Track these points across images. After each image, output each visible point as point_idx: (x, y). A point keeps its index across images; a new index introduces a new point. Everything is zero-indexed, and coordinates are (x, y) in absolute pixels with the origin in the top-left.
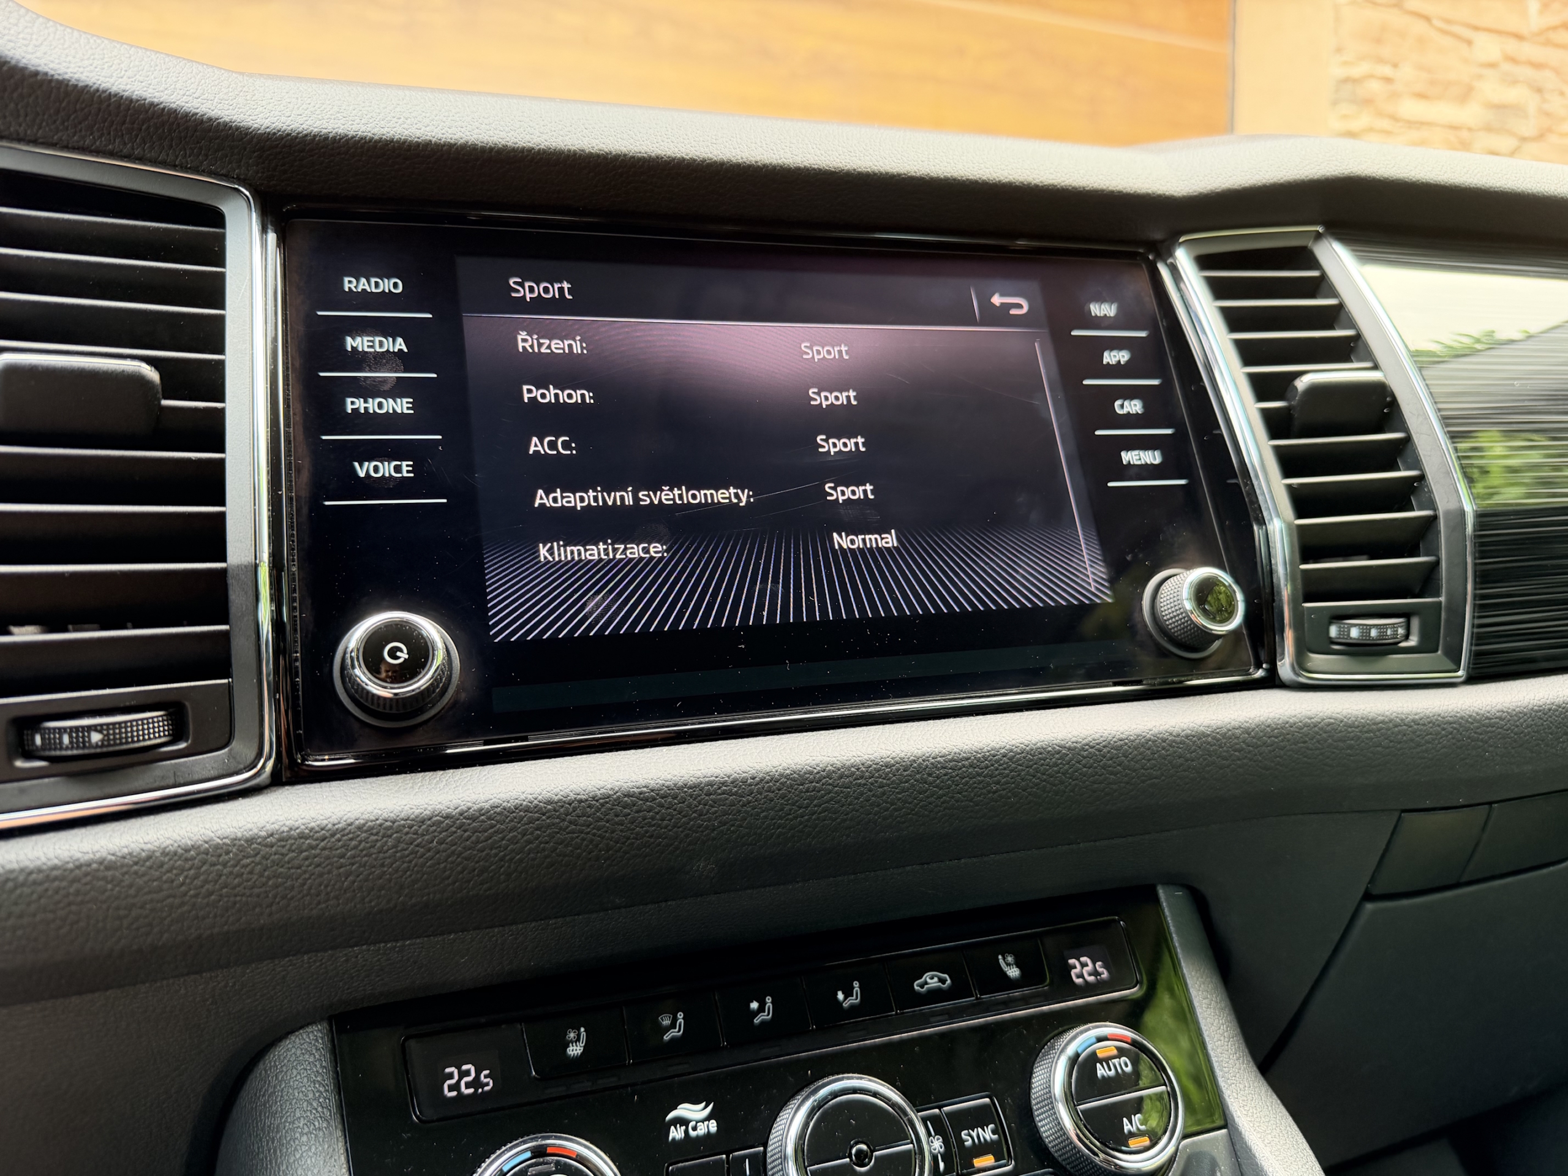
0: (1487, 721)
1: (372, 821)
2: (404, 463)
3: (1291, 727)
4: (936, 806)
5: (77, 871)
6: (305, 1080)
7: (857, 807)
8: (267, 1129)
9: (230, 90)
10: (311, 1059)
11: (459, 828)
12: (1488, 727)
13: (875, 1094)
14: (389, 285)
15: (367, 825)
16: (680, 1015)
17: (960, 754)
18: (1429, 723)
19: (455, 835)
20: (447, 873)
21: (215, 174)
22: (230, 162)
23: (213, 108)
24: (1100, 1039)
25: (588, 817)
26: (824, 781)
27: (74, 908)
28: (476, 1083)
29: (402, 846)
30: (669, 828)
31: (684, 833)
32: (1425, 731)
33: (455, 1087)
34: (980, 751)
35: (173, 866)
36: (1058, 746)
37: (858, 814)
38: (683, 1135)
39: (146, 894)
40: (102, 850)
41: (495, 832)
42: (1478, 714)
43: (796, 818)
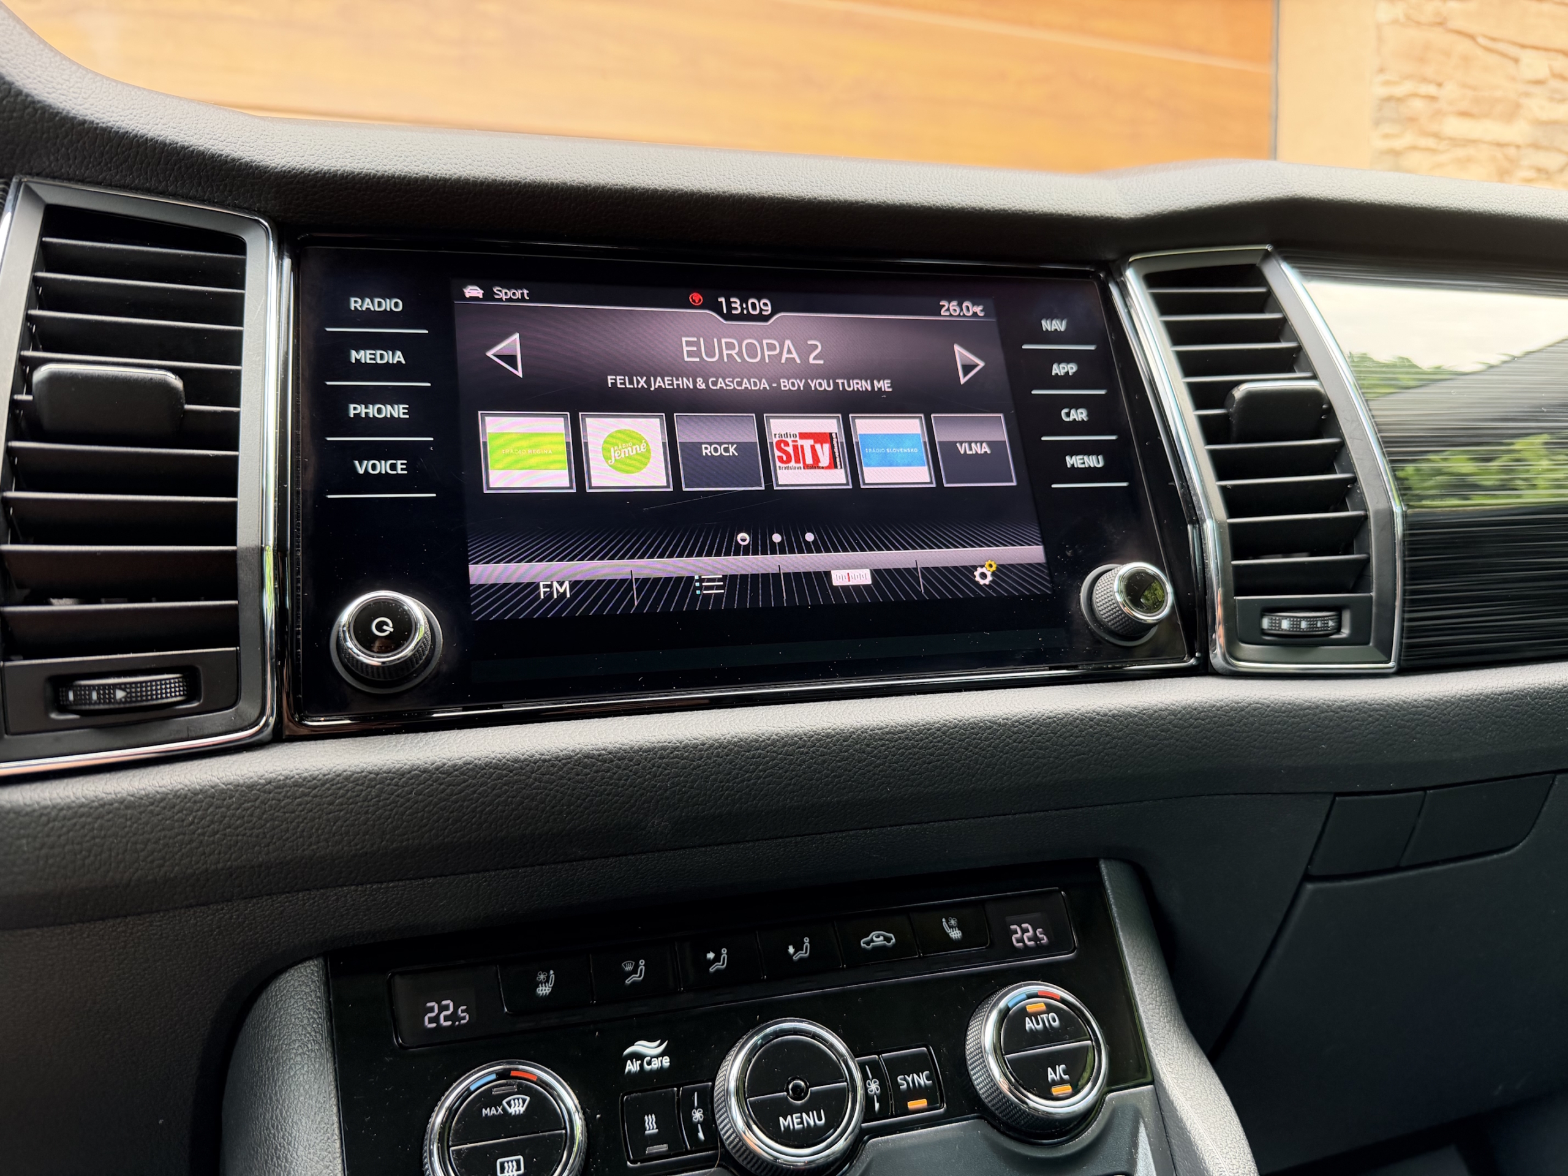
0: (1413, 709)
1: (358, 773)
2: (399, 462)
3: (1219, 710)
4: (874, 774)
5: (101, 809)
6: (301, 1008)
7: (800, 773)
8: (266, 1050)
9: (252, 133)
10: (308, 990)
11: (434, 782)
12: (1414, 715)
13: (815, 1037)
14: (391, 305)
15: (354, 776)
16: (642, 962)
17: (896, 727)
18: (1356, 710)
19: (431, 787)
20: (424, 821)
21: (238, 207)
22: (252, 197)
23: (236, 150)
24: (1030, 997)
25: (552, 775)
26: (769, 748)
27: (97, 840)
28: (453, 1017)
29: (384, 796)
30: (625, 787)
31: (639, 793)
32: (1351, 717)
33: (435, 1019)
34: (915, 725)
35: (184, 807)
36: (990, 722)
37: (801, 779)
38: (638, 1068)
39: (160, 831)
40: (123, 791)
41: (467, 786)
42: (1404, 702)
43: (743, 781)
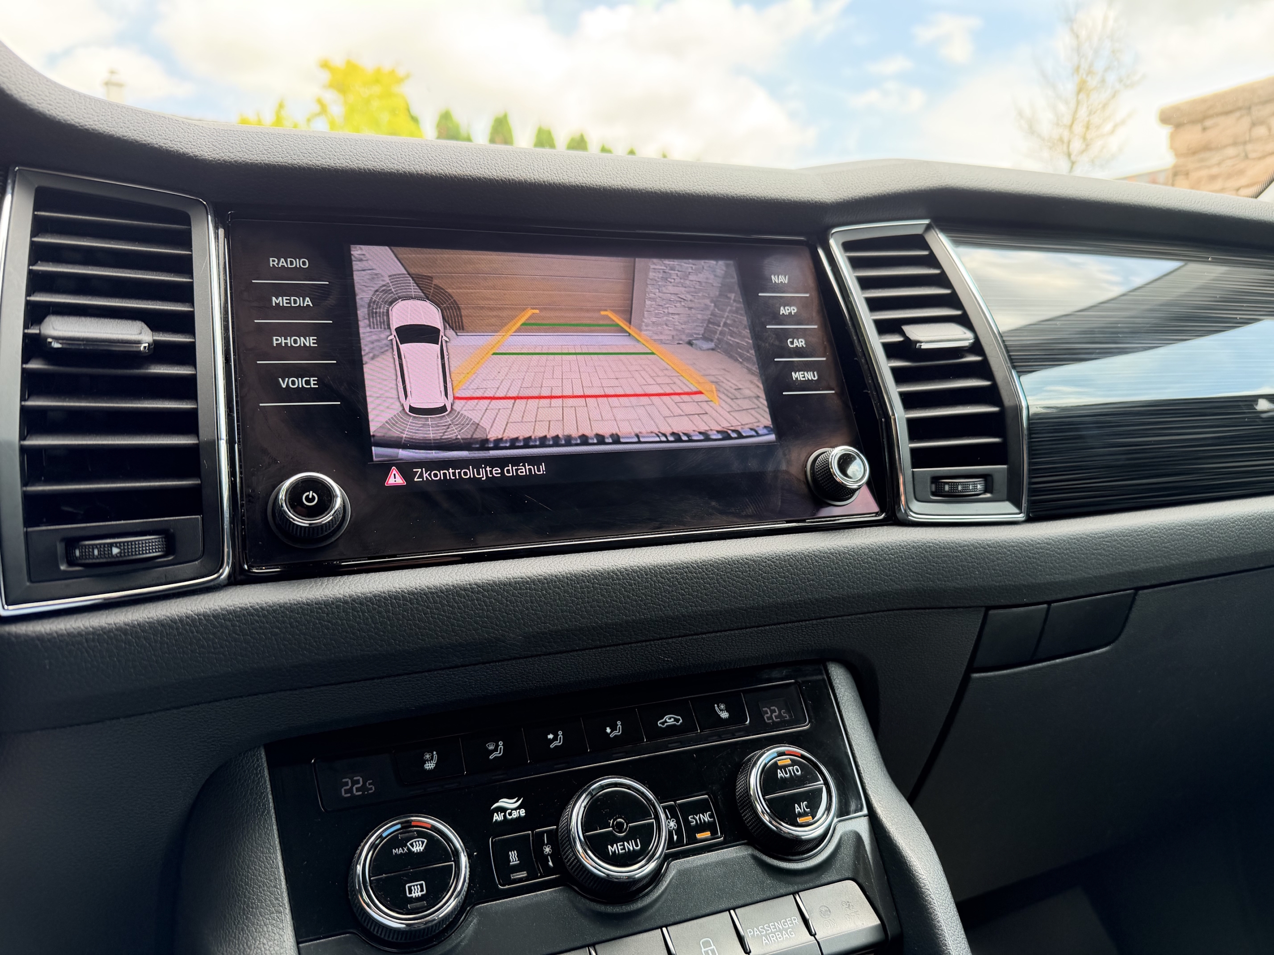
0: (1038, 545)
2: (312, 379)
3: (903, 548)
4: (667, 598)
7: (616, 599)
11: (351, 609)
12: (1037, 548)
13: (629, 787)
14: (298, 263)
16: (501, 743)
18: (999, 546)
21: (183, 190)
23: (184, 147)
24: (781, 754)
28: (362, 789)
30: (491, 611)
32: (996, 552)
33: (350, 791)
34: (695, 563)
36: (747, 559)
37: (616, 603)
38: (503, 818)
40: (121, 623)
42: (1032, 541)
